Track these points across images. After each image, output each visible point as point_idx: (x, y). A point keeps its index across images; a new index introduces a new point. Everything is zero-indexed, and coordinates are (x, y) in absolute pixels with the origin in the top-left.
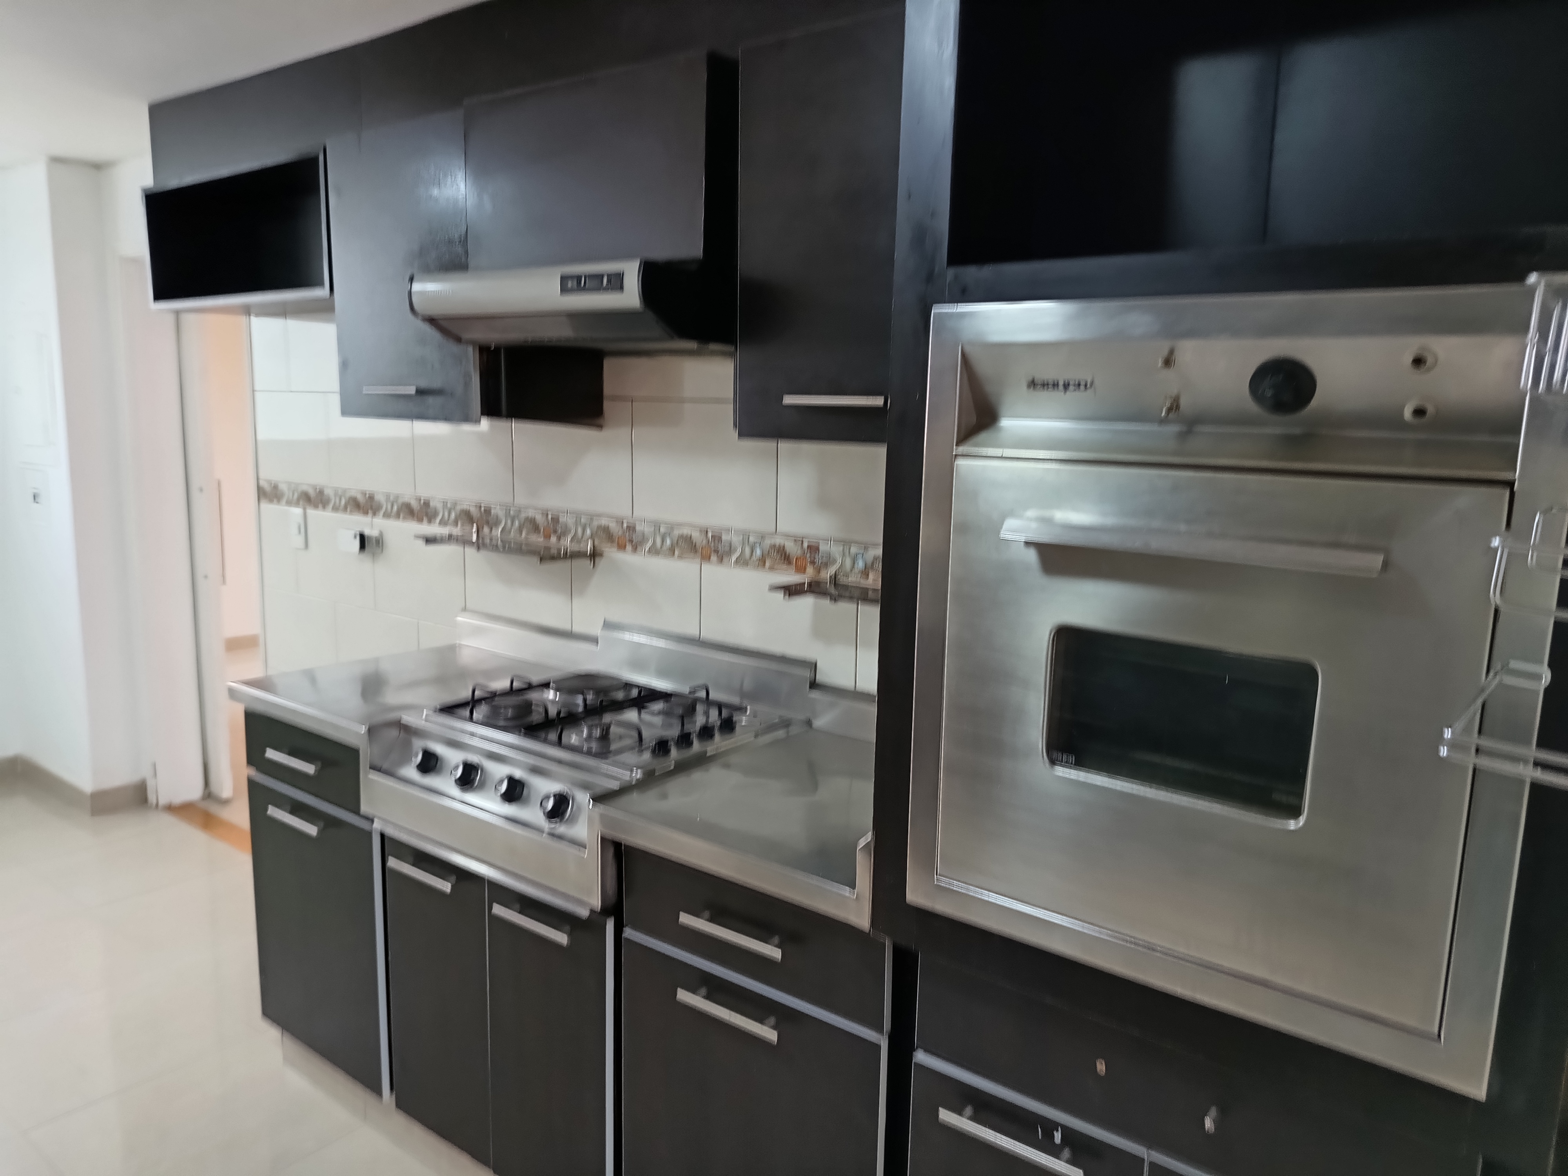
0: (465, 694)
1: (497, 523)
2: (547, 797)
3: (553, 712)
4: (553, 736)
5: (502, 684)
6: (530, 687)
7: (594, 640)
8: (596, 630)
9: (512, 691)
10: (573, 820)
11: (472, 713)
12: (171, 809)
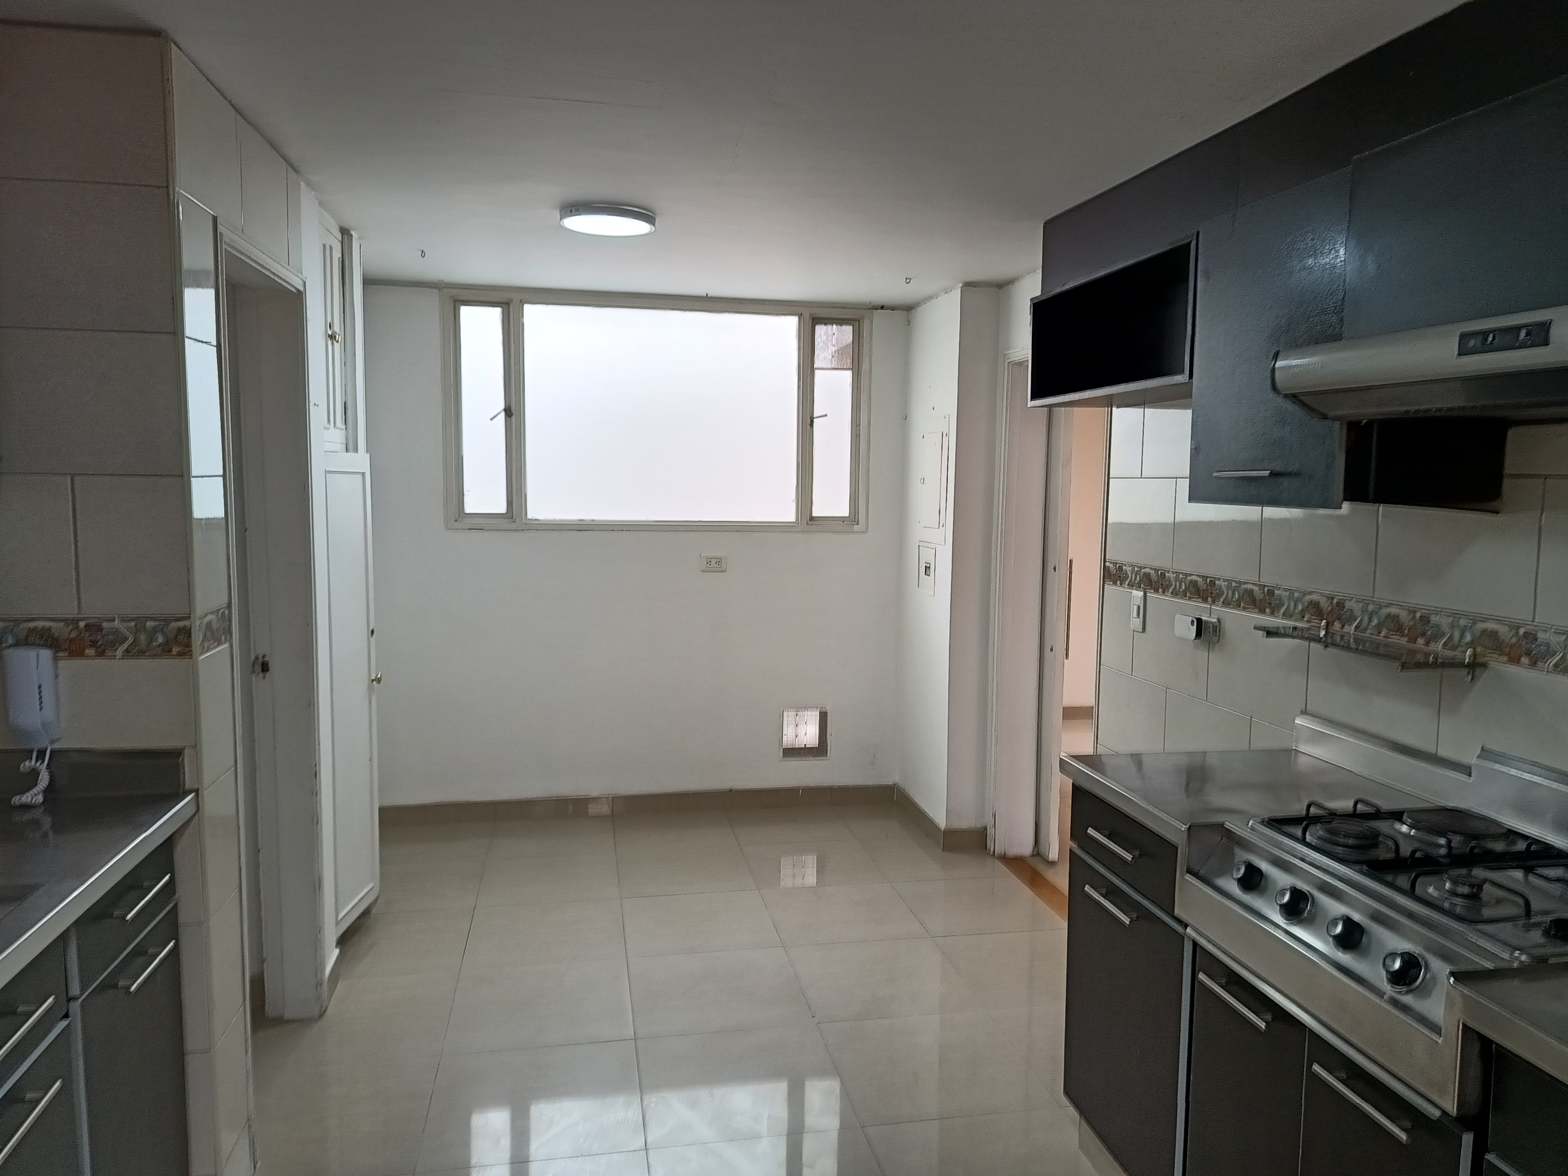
0: (1298, 809)
1: (1351, 619)
2: (1393, 955)
3: (1406, 850)
4: (1403, 881)
5: (1344, 804)
6: (1378, 815)
7: (1467, 770)
8: (1471, 758)
9: (1354, 815)
10: (1424, 992)
11: (1304, 833)
12: (1005, 859)
